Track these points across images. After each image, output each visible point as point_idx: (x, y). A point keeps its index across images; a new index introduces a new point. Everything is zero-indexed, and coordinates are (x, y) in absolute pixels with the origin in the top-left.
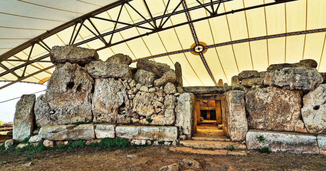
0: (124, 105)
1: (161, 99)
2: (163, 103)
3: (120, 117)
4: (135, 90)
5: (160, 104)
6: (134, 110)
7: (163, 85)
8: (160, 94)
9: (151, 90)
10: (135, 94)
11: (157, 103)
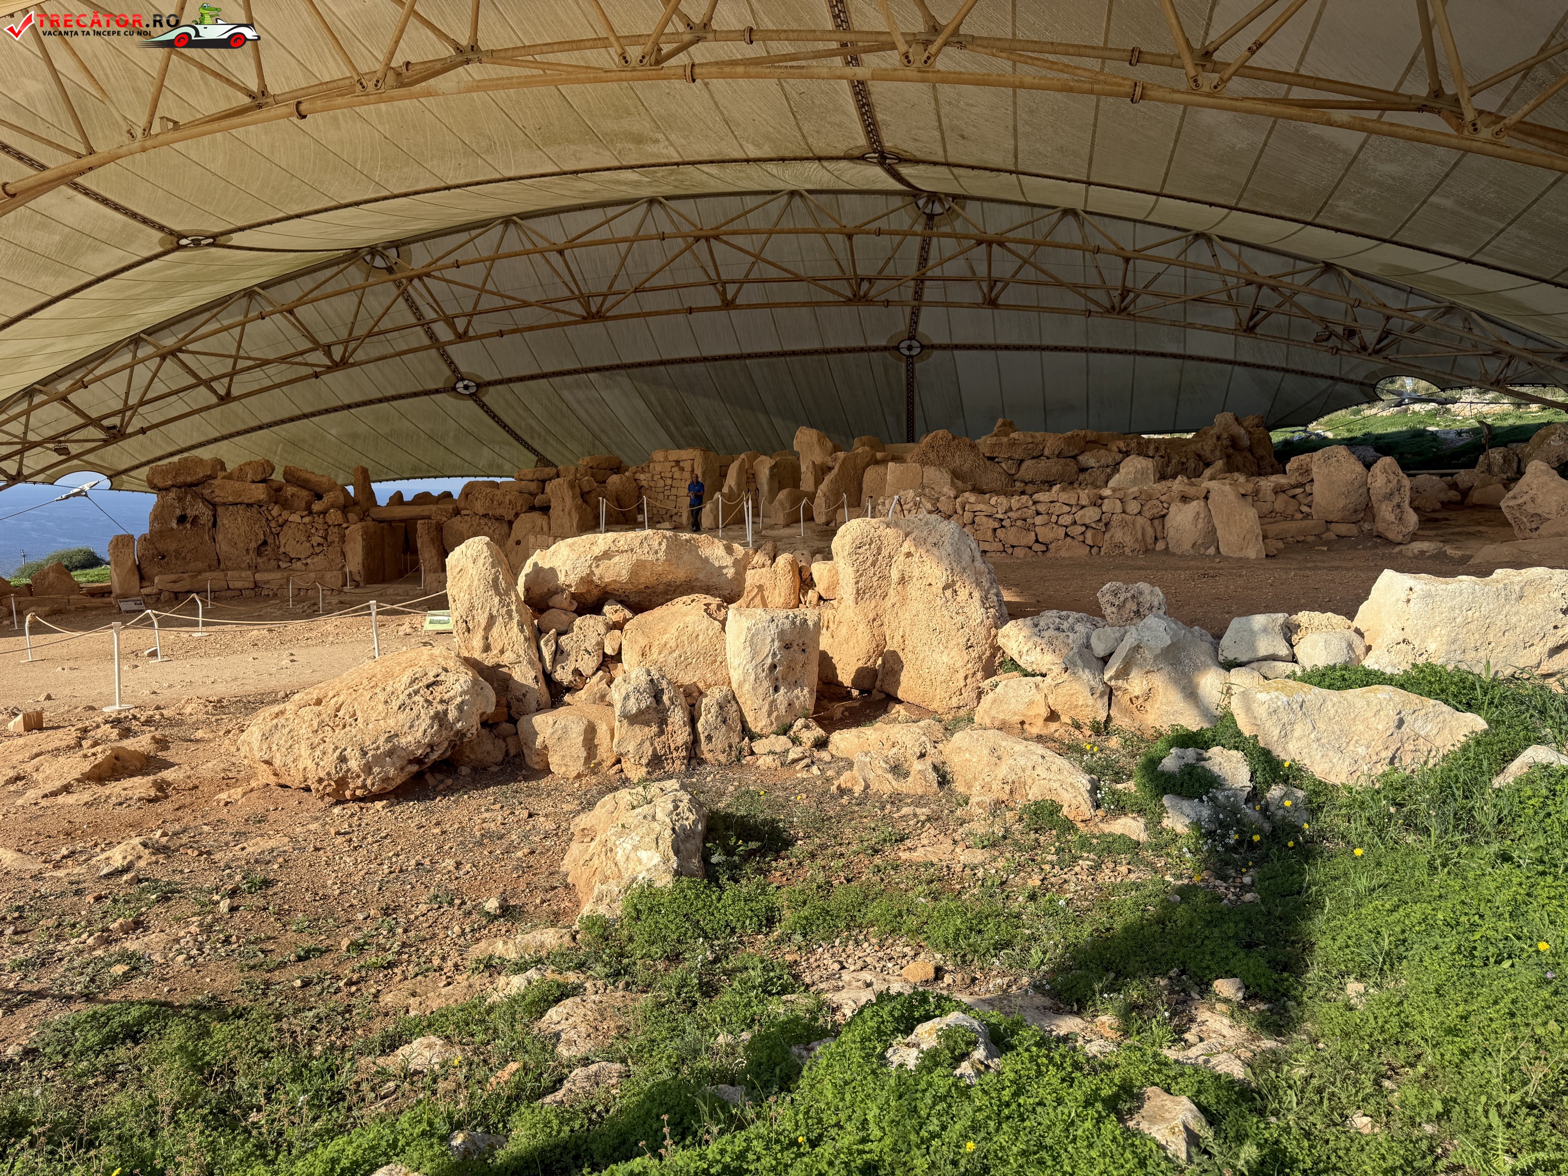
0: (265, 543)
1: (321, 533)
2: (325, 538)
3: (260, 560)
4: (281, 520)
5: (320, 540)
6: (282, 550)
7: (324, 513)
8: (320, 527)
9: (307, 520)
10: (281, 526)
11: (316, 540)
